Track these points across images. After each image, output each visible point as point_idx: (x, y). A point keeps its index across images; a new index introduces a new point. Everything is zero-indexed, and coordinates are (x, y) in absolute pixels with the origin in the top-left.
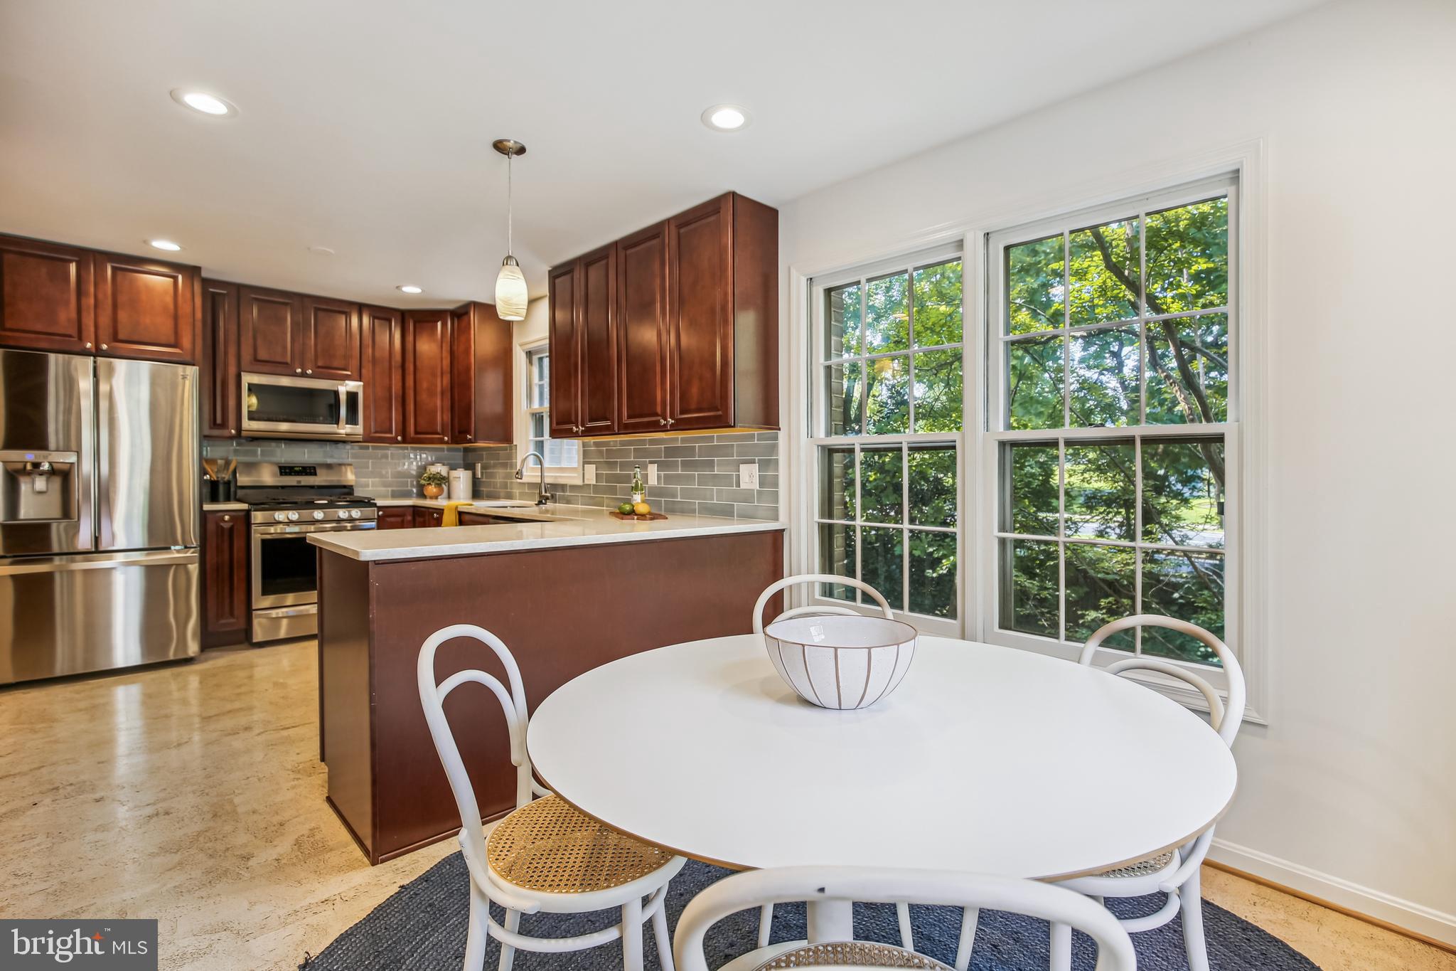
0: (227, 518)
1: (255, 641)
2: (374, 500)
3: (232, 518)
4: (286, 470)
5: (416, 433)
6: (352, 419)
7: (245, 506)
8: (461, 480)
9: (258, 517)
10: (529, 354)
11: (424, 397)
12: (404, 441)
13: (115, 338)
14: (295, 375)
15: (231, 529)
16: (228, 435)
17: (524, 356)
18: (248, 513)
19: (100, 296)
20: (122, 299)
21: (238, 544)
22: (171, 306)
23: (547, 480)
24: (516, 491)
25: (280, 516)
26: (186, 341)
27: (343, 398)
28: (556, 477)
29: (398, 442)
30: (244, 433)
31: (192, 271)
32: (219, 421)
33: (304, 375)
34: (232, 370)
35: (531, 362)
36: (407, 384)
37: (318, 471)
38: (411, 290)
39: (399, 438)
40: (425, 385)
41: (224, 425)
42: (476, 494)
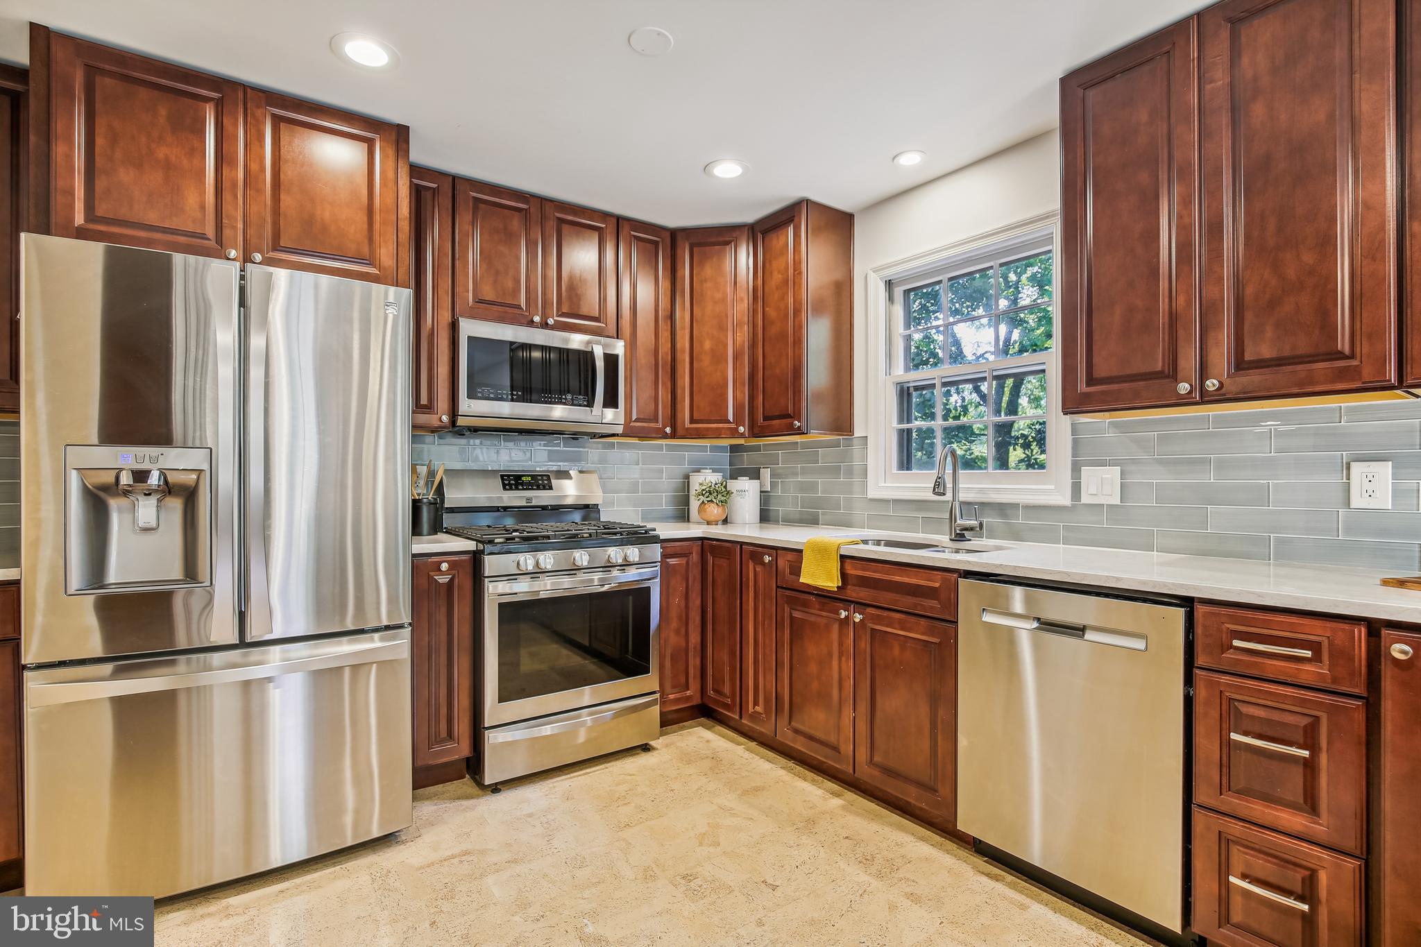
0: (444, 566)
1: (487, 783)
2: (655, 530)
3: (453, 565)
4: (513, 481)
5: (692, 421)
6: (611, 400)
7: (470, 545)
8: (746, 493)
9: (492, 564)
10: (889, 284)
11: (705, 362)
12: (674, 435)
13: (276, 247)
14: (531, 323)
15: (450, 584)
16: (436, 423)
17: (882, 286)
18: (476, 559)
19: (254, 167)
20: (288, 172)
21: (462, 610)
22: (365, 192)
23: (963, 496)
24: (860, 513)
25: (527, 561)
26: (386, 255)
27: (600, 364)
28: (981, 491)
29: (665, 436)
30: (461, 422)
31: (399, 135)
32: (424, 401)
33: (545, 325)
34: (446, 317)
35: (891, 299)
36: (678, 346)
37: (554, 482)
38: (728, 170)
39: (668, 430)
40: (707, 345)
41: (429, 408)
42: (765, 517)
